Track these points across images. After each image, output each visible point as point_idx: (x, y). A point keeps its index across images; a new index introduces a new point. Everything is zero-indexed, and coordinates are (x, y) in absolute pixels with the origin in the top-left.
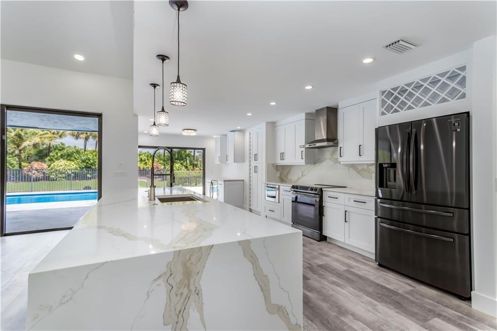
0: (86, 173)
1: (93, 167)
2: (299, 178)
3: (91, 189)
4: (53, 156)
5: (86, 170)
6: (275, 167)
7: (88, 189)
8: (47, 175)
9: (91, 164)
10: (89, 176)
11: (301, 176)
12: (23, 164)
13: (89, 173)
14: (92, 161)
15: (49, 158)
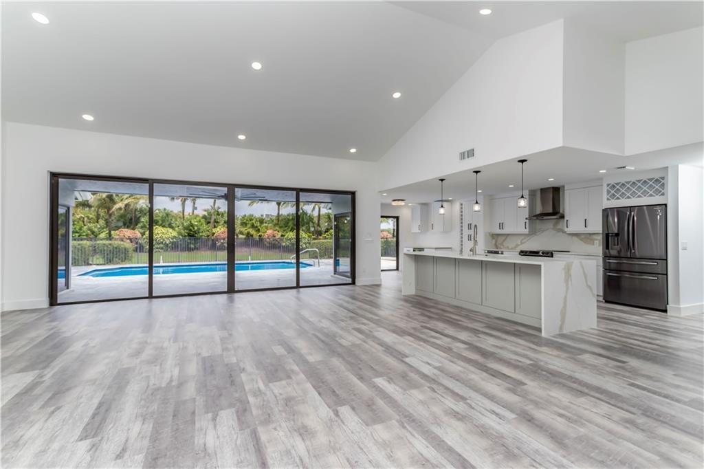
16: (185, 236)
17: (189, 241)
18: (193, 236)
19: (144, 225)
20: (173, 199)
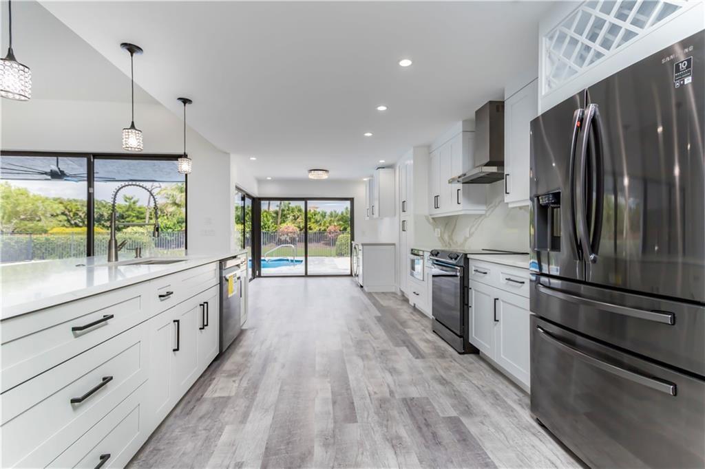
2: (466, 239)
6: (431, 220)
11: (468, 236)
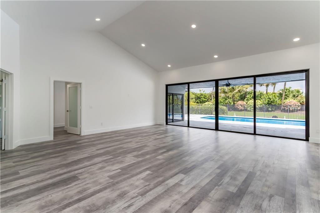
0: (269, 108)
1: (273, 104)
3: (277, 118)
4: (249, 98)
5: (268, 106)
7: (276, 118)
8: (246, 108)
9: (272, 102)
10: (270, 109)
12: (235, 102)
13: (270, 108)
14: (272, 100)
15: (246, 99)
16: (266, 104)
17: (268, 107)
18: (270, 104)
19: (248, 99)
20: (261, 85)
